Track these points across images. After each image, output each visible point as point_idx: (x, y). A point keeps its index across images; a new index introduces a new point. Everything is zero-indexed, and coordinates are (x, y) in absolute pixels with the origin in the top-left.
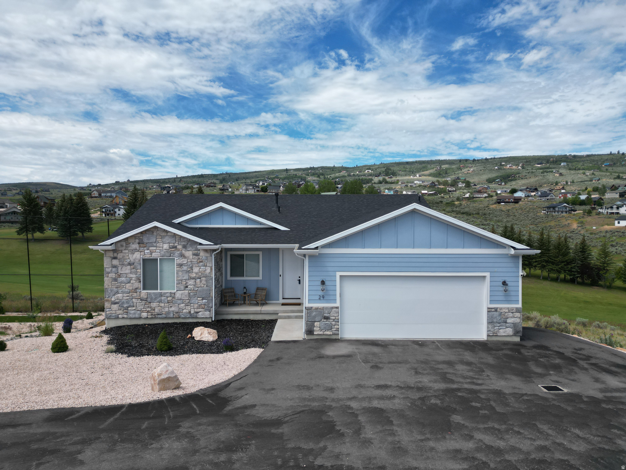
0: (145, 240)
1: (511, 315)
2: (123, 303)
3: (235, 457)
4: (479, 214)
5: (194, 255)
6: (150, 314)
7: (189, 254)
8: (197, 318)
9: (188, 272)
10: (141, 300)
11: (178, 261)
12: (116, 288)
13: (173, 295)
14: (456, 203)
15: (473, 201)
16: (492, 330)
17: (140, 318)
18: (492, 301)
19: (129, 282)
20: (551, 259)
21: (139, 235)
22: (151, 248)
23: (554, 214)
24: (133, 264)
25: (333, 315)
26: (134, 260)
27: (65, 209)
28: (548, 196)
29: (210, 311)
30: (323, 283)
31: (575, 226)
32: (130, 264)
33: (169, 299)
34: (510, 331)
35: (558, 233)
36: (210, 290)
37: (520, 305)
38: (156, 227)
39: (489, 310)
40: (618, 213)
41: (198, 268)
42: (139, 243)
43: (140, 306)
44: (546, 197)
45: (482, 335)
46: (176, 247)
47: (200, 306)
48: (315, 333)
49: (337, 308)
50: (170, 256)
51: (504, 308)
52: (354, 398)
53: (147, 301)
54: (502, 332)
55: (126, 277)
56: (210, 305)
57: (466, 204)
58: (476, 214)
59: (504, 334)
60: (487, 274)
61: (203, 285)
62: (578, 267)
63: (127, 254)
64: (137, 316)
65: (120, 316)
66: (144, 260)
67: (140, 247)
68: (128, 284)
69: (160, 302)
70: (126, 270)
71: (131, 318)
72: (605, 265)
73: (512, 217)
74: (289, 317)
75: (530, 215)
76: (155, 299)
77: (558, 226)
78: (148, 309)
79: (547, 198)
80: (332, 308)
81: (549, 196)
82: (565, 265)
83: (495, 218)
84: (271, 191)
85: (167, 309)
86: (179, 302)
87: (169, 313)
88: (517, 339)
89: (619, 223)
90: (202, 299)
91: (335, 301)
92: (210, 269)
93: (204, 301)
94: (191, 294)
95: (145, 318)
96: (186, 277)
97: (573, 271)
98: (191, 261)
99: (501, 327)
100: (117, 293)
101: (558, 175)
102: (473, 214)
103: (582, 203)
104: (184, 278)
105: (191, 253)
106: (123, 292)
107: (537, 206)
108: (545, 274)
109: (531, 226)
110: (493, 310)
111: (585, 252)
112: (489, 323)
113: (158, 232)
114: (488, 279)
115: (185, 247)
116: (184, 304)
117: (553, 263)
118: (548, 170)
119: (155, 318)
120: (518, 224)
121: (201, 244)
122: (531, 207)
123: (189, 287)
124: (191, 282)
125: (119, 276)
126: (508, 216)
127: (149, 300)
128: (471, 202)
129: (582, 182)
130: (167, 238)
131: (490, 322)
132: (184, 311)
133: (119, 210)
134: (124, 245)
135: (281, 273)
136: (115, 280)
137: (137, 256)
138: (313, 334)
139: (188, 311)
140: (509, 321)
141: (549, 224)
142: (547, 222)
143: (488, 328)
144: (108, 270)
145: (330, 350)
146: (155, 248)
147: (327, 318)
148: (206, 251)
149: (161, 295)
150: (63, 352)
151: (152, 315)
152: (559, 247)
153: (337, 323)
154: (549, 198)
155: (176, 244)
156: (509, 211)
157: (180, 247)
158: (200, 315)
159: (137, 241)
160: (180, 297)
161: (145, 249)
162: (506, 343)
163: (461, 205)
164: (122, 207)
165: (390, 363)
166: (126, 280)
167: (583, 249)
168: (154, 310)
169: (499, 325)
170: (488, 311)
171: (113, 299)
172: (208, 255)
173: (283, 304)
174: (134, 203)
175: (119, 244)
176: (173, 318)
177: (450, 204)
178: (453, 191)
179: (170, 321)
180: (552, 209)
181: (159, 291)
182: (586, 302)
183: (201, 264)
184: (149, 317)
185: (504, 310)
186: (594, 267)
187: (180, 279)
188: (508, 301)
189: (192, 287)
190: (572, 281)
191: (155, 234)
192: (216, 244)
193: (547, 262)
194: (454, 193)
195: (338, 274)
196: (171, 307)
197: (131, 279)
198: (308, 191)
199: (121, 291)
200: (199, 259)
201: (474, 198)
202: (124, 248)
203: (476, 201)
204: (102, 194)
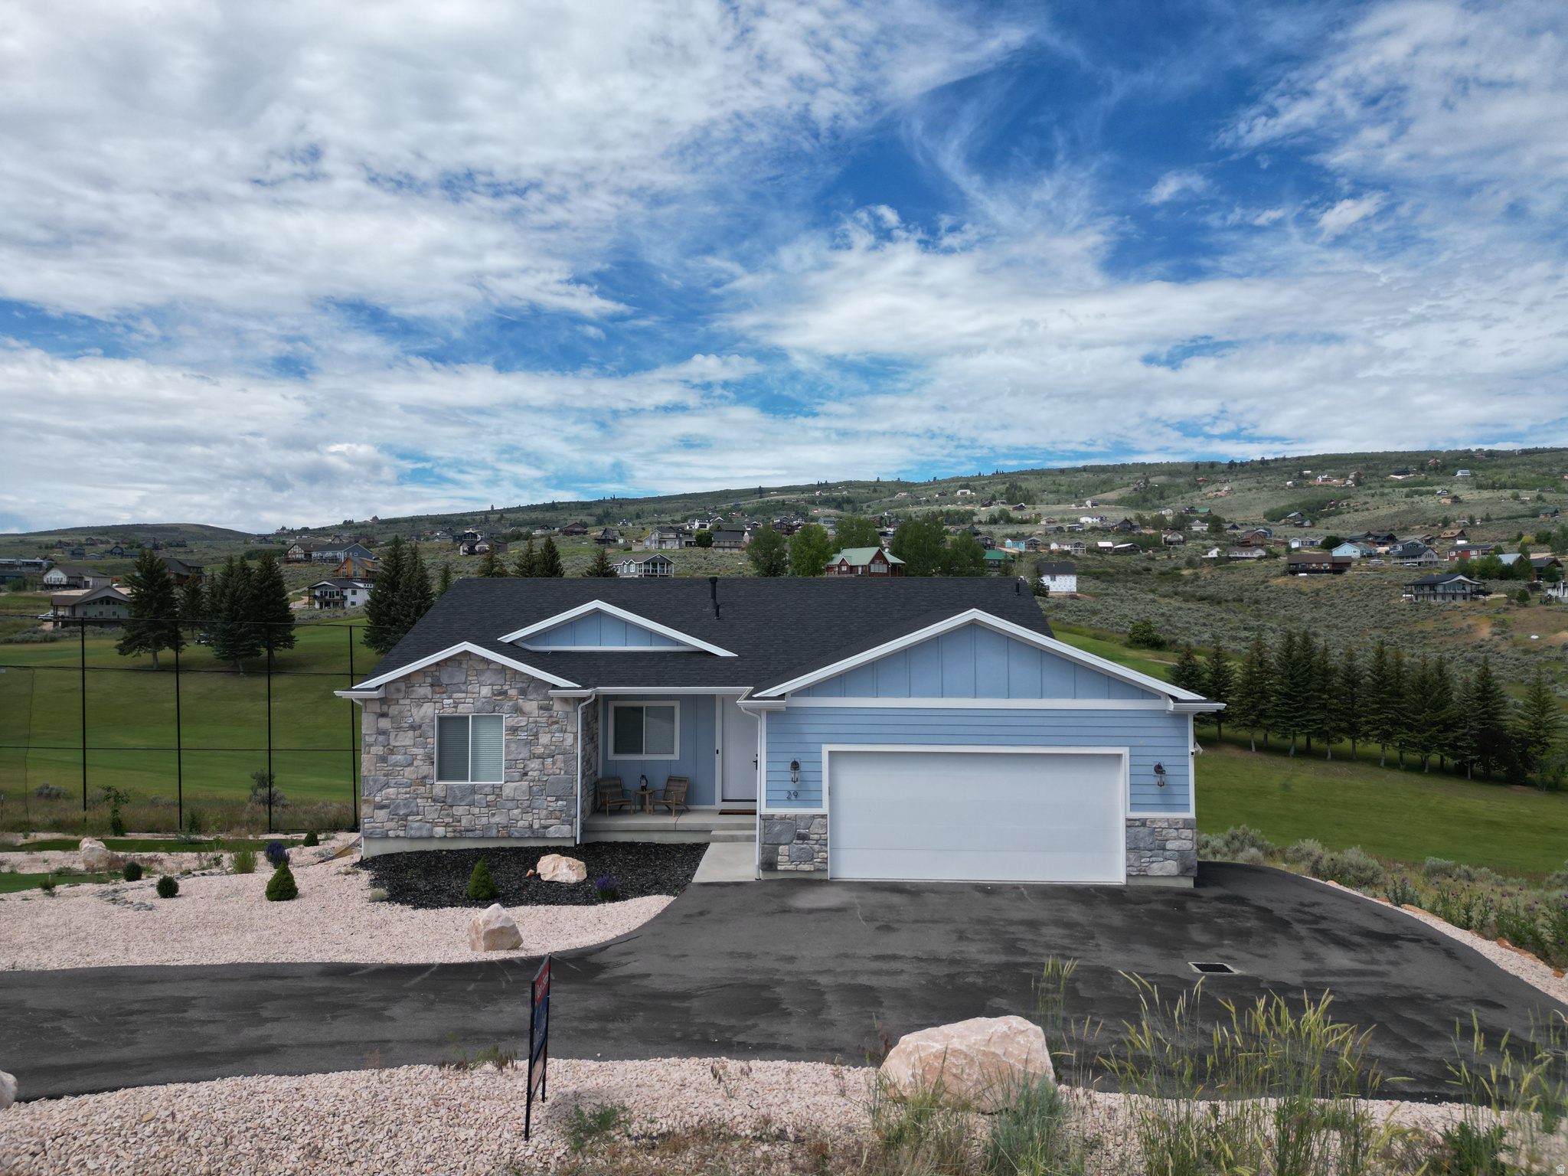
0: (445, 680)
1: (1174, 833)
2: (398, 807)
3: (610, 1026)
4: (1242, 601)
5: (541, 708)
6: (450, 829)
7: (531, 706)
8: (545, 838)
9: (529, 743)
10: (434, 801)
11: (508, 720)
12: (385, 775)
13: (497, 790)
14: (1185, 572)
15: (1229, 568)
16: (1137, 864)
17: (431, 838)
18: (1134, 806)
19: (411, 764)
20: (1404, 715)
21: (434, 669)
22: (456, 695)
23: (1433, 600)
24: (420, 727)
25: (815, 831)
26: (422, 719)
27: (233, 594)
28: (1420, 556)
29: (571, 825)
30: (795, 766)
31: (1485, 632)
32: (413, 728)
33: (489, 798)
34: (1172, 867)
35: (1442, 648)
36: (573, 781)
37: (1191, 814)
38: (466, 653)
39: (1129, 823)
41: (549, 735)
42: (432, 685)
43: (431, 812)
44: (1414, 557)
45: (1117, 876)
46: (505, 693)
47: (551, 815)
48: (779, 868)
49: (824, 816)
50: (494, 711)
51: (1160, 820)
52: (828, 972)
53: (445, 802)
54: (1156, 869)
55: (406, 753)
56: (573, 812)
57: (1209, 576)
58: (1234, 600)
59: (1160, 874)
60: (1124, 751)
61: (558, 771)
62: (1472, 736)
63: (408, 708)
64: (425, 833)
65: (391, 834)
66: (441, 719)
67: (433, 692)
68: (408, 769)
69: (472, 804)
70: (406, 739)
71: (412, 838)
72: (1542, 732)
73: (1325, 609)
74: (733, 839)
75: (1372, 604)
76: (462, 799)
77: (1443, 633)
78: (446, 820)
79: (1418, 560)
80: (814, 817)
81: (1423, 556)
82: (1439, 731)
83: (1283, 612)
84: (722, 544)
85: (484, 820)
86: (509, 804)
87: (488, 827)
88: (1188, 884)
90: (557, 800)
91: (818, 802)
92: (572, 738)
93: (560, 803)
94: (535, 788)
95: (440, 838)
96: (525, 754)
97: (1461, 747)
98: (536, 722)
99: (1154, 859)
100: (387, 785)
101: (1448, 501)
102: (1227, 601)
103: (1507, 573)
104: (521, 756)
105: (535, 704)
106: (398, 785)
107: (1390, 582)
108: (1392, 753)
109: (1375, 633)
110: (1137, 823)
111: (1488, 699)
112: (1129, 850)
113: (470, 662)
114: (1126, 761)
115: (523, 692)
116: (519, 810)
117: (1410, 727)
118: (1424, 489)
119: (461, 838)
120: (1342, 628)
121: (555, 687)
122: (1375, 583)
123: (530, 773)
124: (535, 764)
125: (392, 752)
126: (1317, 605)
127: (449, 800)
128: (1222, 569)
129: (1510, 517)
130: (488, 674)
131: (1132, 848)
132: (520, 824)
133: (354, 593)
134: (403, 688)
135: (718, 746)
136: (383, 759)
137: (428, 711)
138: (776, 870)
139: (526, 824)
140: (1170, 845)
141: (1419, 627)
142: (1415, 622)
143: (1128, 859)
144: (369, 739)
145: (806, 900)
146: (464, 695)
147: (804, 838)
148: (565, 700)
149: (474, 790)
150: (288, 899)
151: (454, 831)
152: (1423, 688)
153: (824, 848)
154: (1421, 559)
155: (506, 687)
156: (1318, 595)
157: (513, 692)
158: (552, 832)
159: (429, 680)
160: (512, 795)
161: (444, 696)
162: (1161, 891)
163: (1197, 577)
164: (362, 585)
165: (916, 921)
166: (406, 759)
167: (1486, 692)
168: (460, 821)
169: (1150, 854)
170: (1127, 826)
171: (377, 799)
172: (569, 709)
173: (723, 813)
174: (392, 578)
175: (392, 688)
176: (497, 838)
177: (1171, 575)
178: (1179, 542)
179: (491, 845)
180: (1427, 590)
181: (470, 782)
182: (1491, 824)
183: (556, 726)
184: (448, 835)
185: (1160, 824)
186: (1512, 738)
187: (512, 757)
188: (1169, 806)
189: (535, 773)
190: (1460, 772)
191: (464, 666)
192: (585, 687)
193: (1394, 723)
194: (1181, 546)
195: (826, 749)
196: (493, 815)
197: (414, 757)
198: (809, 545)
199: (394, 781)
200: (551, 717)
201: (1231, 559)
202: (402, 695)
203: (1236, 568)
204: (314, 554)
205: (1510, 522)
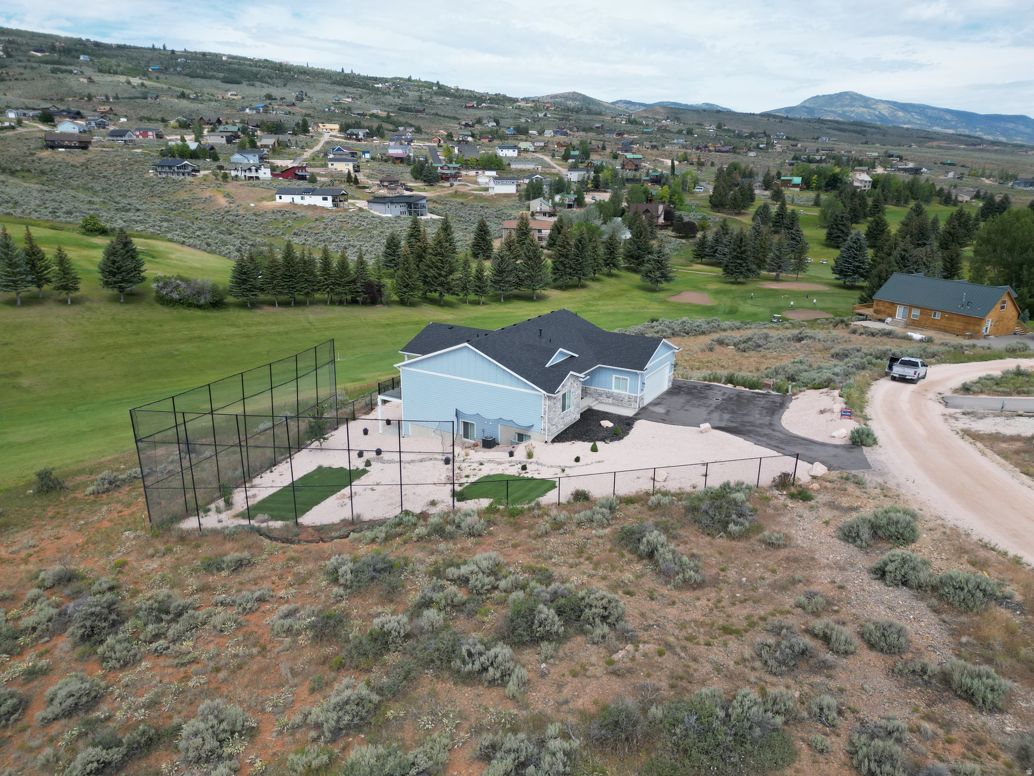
2: (556, 423)
5: (577, 385)
6: (564, 425)
8: (576, 419)
9: (574, 395)
11: (572, 390)
26: (560, 396)
28: (124, 136)
30: (643, 384)
31: (223, 201)
32: (559, 400)
35: (207, 213)
37: (673, 373)
39: (669, 376)
40: (257, 178)
43: (561, 422)
44: (121, 136)
46: (572, 383)
48: (641, 407)
54: (670, 385)
62: (362, 286)
64: (560, 428)
65: (556, 431)
66: (563, 395)
69: (567, 416)
70: (558, 404)
77: (198, 201)
79: (124, 139)
81: (127, 136)
86: (571, 414)
87: (568, 421)
89: (280, 198)
92: (580, 391)
98: (576, 389)
101: (85, 81)
103: (198, 155)
104: (573, 399)
111: (363, 268)
120: (131, 197)
123: (575, 403)
127: (563, 417)
129: (130, 98)
130: (570, 379)
139: (573, 417)
146: (566, 387)
147: (643, 399)
149: (567, 413)
152: (343, 266)
154: (126, 138)
156: (87, 168)
160: (572, 411)
167: (362, 264)
168: (565, 422)
171: (553, 423)
176: (570, 423)
186: (373, 284)
196: (569, 418)
205: (132, 101)
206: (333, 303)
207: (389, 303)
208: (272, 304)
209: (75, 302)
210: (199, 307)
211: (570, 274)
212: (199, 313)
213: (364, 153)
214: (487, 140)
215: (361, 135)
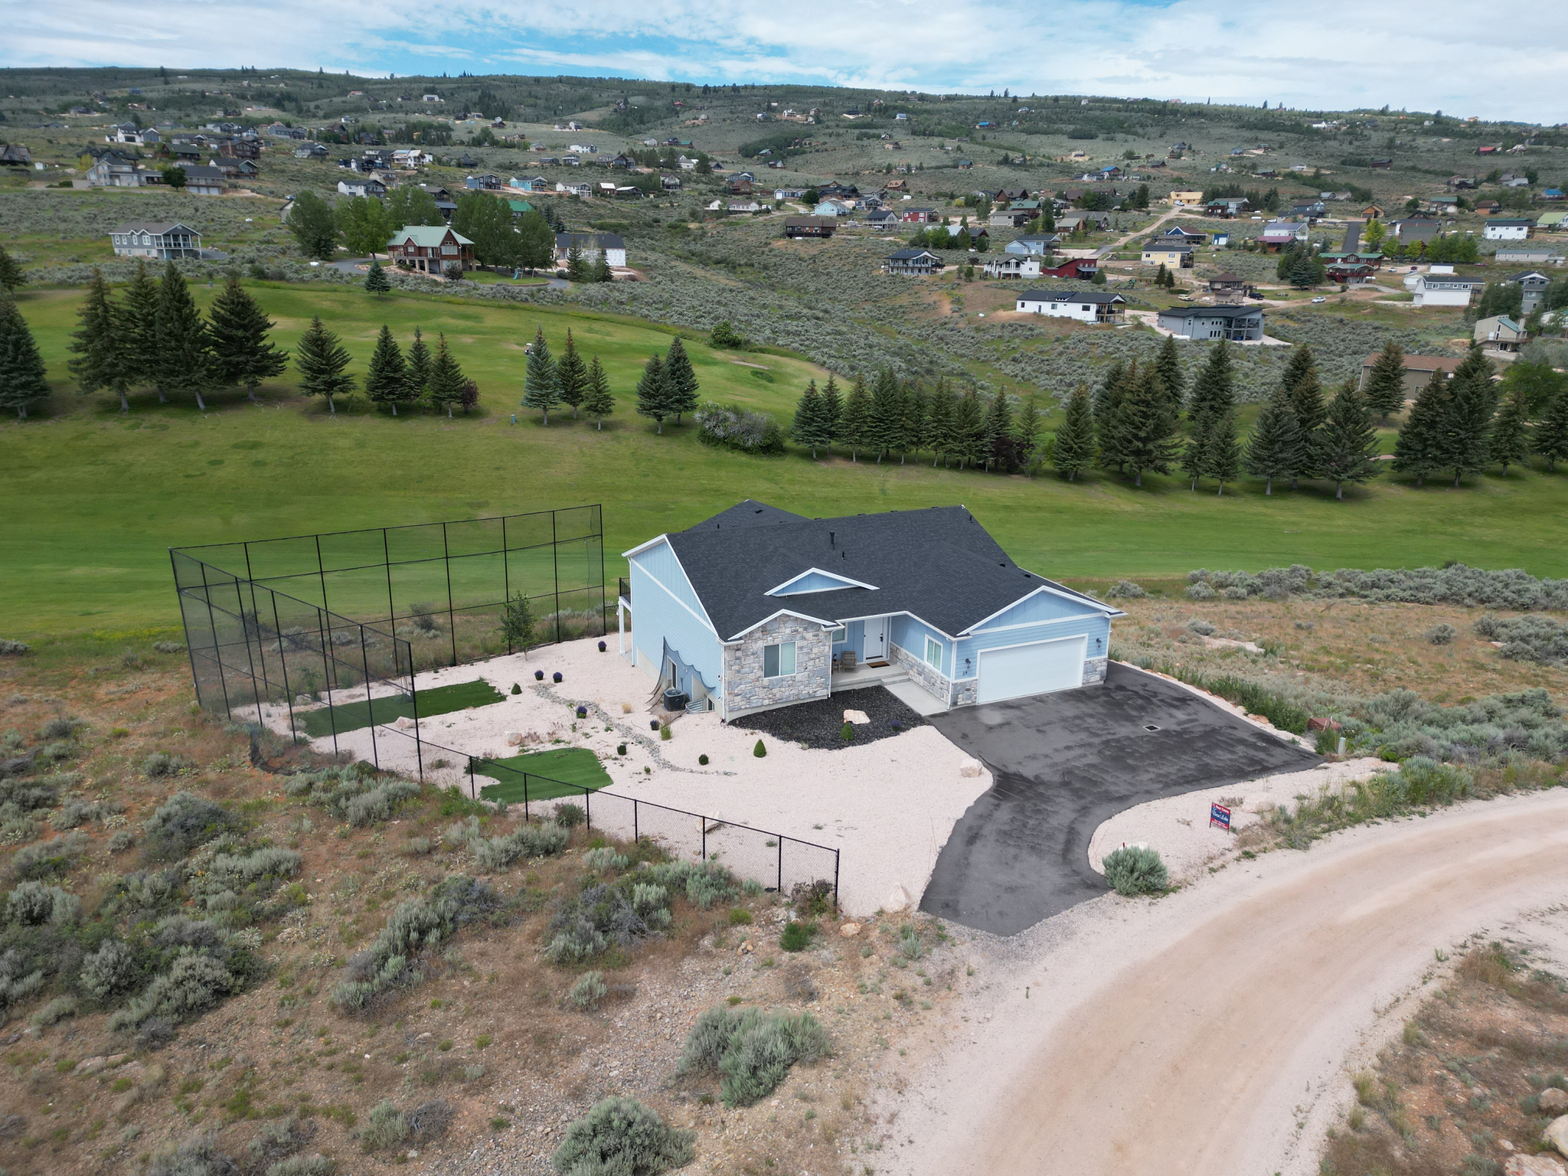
0: (770, 629)
1: (1099, 664)
2: (746, 694)
4: (752, 265)
5: (814, 636)
6: (771, 700)
8: (815, 697)
9: (808, 653)
10: (763, 688)
12: (739, 680)
13: (793, 678)
14: (692, 226)
15: (731, 224)
16: (1086, 679)
17: (762, 706)
18: (1088, 656)
19: (752, 672)
21: (766, 624)
22: (775, 635)
23: (905, 274)
24: (757, 652)
25: (973, 686)
26: (758, 649)
28: (883, 218)
29: (827, 689)
30: (967, 661)
31: (947, 308)
32: (753, 654)
33: (789, 683)
34: (1098, 677)
36: (828, 668)
37: (1106, 656)
38: (783, 615)
39: (1086, 663)
40: (1017, 276)
41: (817, 649)
42: (763, 633)
43: (762, 693)
44: (880, 220)
45: (1077, 682)
46: (797, 631)
47: (818, 686)
48: (958, 704)
49: (976, 680)
50: (792, 640)
53: (768, 688)
54: (1093, 679)
55: (749, 667)
56: (828, 681)
57: (714, 232)
58: (746, 265)
60: (1087, 635)
61: (820, 665)
62: (991, 442)
63: (751, 645)
64: (759, 704)
65: (743, 707)
66: (767, 647)
67: (763, 636)
69: (781, 687)
70: (750, 660)
71: (754, 708)
72: (1031, 437)
73: (824, 278)
75: (859, 275)
76: (776, 685)
77: (916, 308)
78: (769, 696)
79: (883, 223)
80: (973, 681)
81: (887, 218)
82: (972, 441)
84: (195, 181)
85: (787, 693)
86: (799, 684)
87: (788, 696)
88: (1103, 683)
89: (1023, 305)
91: (975, 675)
92: (827, 649)
93: (821, 679)
94: (811, 675)
95: (766, 706)
98: (811, 643)
100: (740, 684)
101: (890, 147)
103: (952, 244)
104: (804, 660)
105: (811, 634)
106: (746, 683)
107: (869, 251)
108: (941, 456)
111: (1002, 415)
112: (1084, 673)
113: (784, 619)
114: (1086, 641)
115: (805, 629)
116: (803, 686)
117: (955, 439)
118: (872, 133)
119: (777, 704)
121: (825, 626)
123: (808, 668)
124: (811, 663)
125: (742, 667)
126: (816, 273)
127: (771, 687)
128: (725, 224)
129: (937, 168)
130: (790, 623)
132: (804, 692)
135: (866, 633)
136: (738, 672)
137: (761, 645)
139: (807, 692)
140: (1098, 669)
141: (898, 302)
142: (895, 296)
143: (1083, 677)
144: (731, 663)
145: (986, 719)
146: (778, 635)
147: (968, 690)
149: (782, 680)
150: (762, 757)
151: (774, 701)
152: (964, 409)
153: (975, 693)
154: (885, 222)
155: (797, 628)
156: (814, 262)
157: (800, 630)
158: (818, 694)
159: (763, 630)
160: (799, 679)
161: (769, 637)
162: (1094, 687)
163: (704, 232)
166: (750, 670)
167: (1000, 410)
168: (776, 695)
169: (1091, 674)
170: (1085, 665)
171: (736, 692)
173: (873, 666)
176: (792, 701)
177: (678, 229)
178: (675, 186)
179: (790, 704)
180: (901, 263)
181: (780, 677)
183: (821, 644)
184: (770, 703)
185: (1095, 662)
186: (1014, 442)
187: (800, 661)
188: (1099, 654)
189: (811, 667)
190: (981, 468)
191: (780, 621)
192: (837, 623)
193: (945, 436)
194: (678, 191)
195: (980, 651)
196: (791, 690)
197: (753, 668)
198: (366, 220)
199: (744, 681)
200: (818, 639)
201: (730, 212)
202: (748, 638)
203: (738, 224)
205: (937, 172)
206: (942, 465)
207: (1035, 474)
208: (848, 457)
209: (606, 427)
210: (746, 450)
211: (1434, 459)
212: (743, 458)
213: (1218, 236)
214: (1487, 211)
215: (1232, 206)
